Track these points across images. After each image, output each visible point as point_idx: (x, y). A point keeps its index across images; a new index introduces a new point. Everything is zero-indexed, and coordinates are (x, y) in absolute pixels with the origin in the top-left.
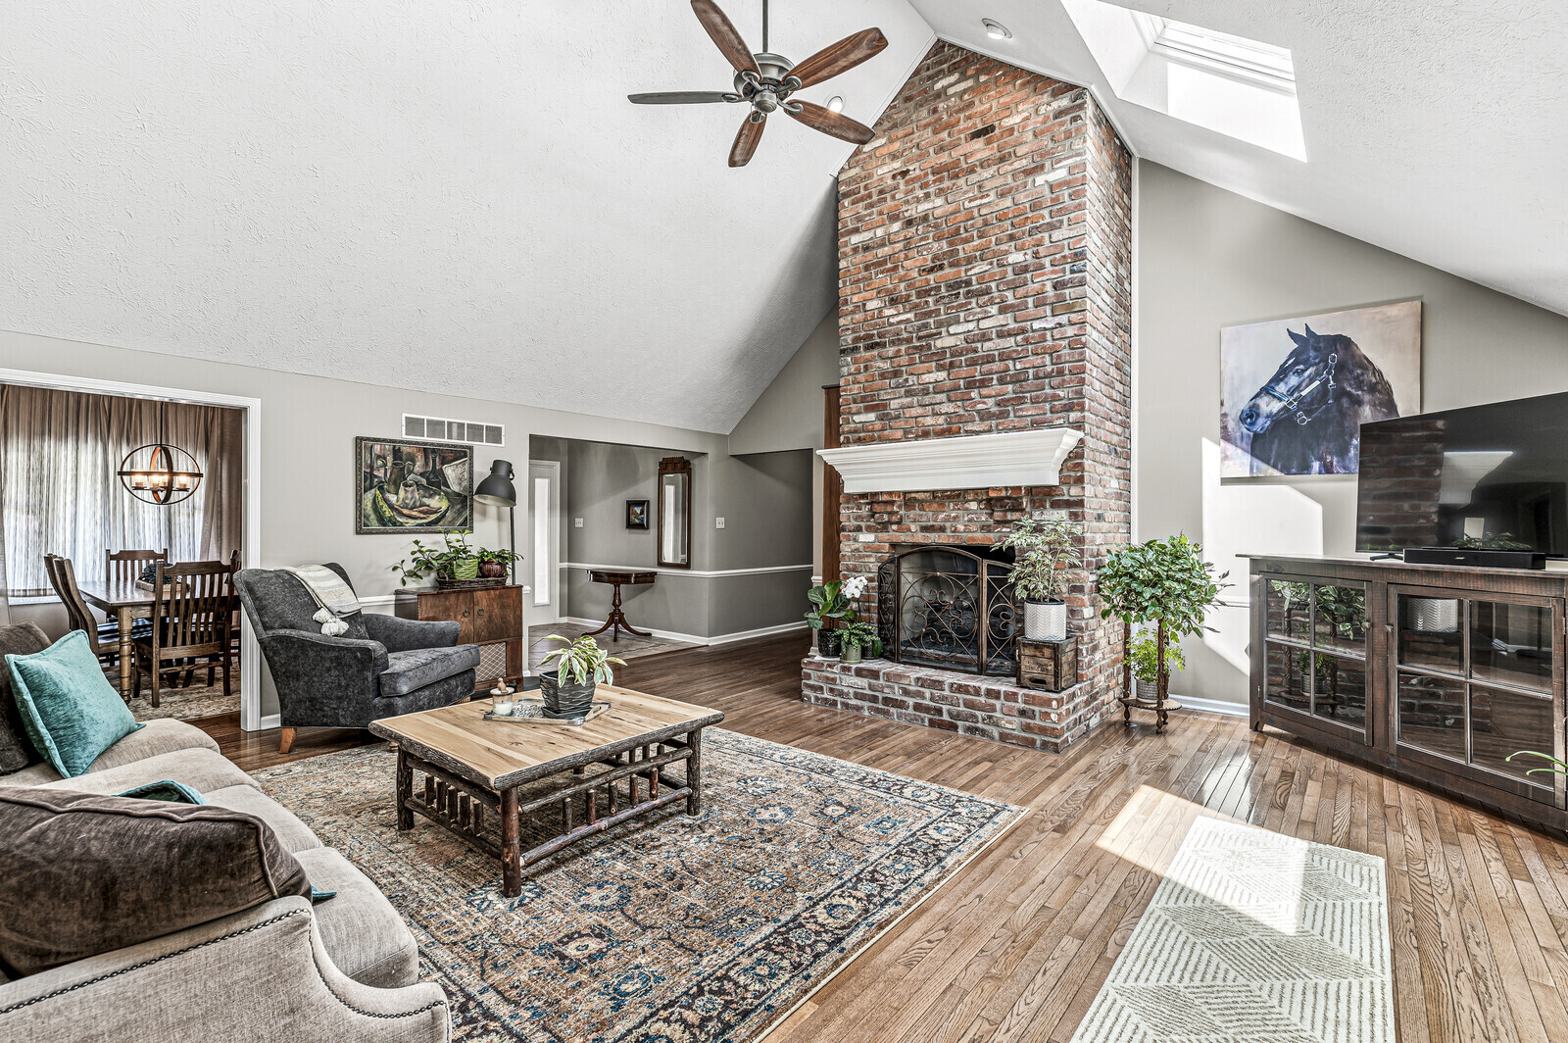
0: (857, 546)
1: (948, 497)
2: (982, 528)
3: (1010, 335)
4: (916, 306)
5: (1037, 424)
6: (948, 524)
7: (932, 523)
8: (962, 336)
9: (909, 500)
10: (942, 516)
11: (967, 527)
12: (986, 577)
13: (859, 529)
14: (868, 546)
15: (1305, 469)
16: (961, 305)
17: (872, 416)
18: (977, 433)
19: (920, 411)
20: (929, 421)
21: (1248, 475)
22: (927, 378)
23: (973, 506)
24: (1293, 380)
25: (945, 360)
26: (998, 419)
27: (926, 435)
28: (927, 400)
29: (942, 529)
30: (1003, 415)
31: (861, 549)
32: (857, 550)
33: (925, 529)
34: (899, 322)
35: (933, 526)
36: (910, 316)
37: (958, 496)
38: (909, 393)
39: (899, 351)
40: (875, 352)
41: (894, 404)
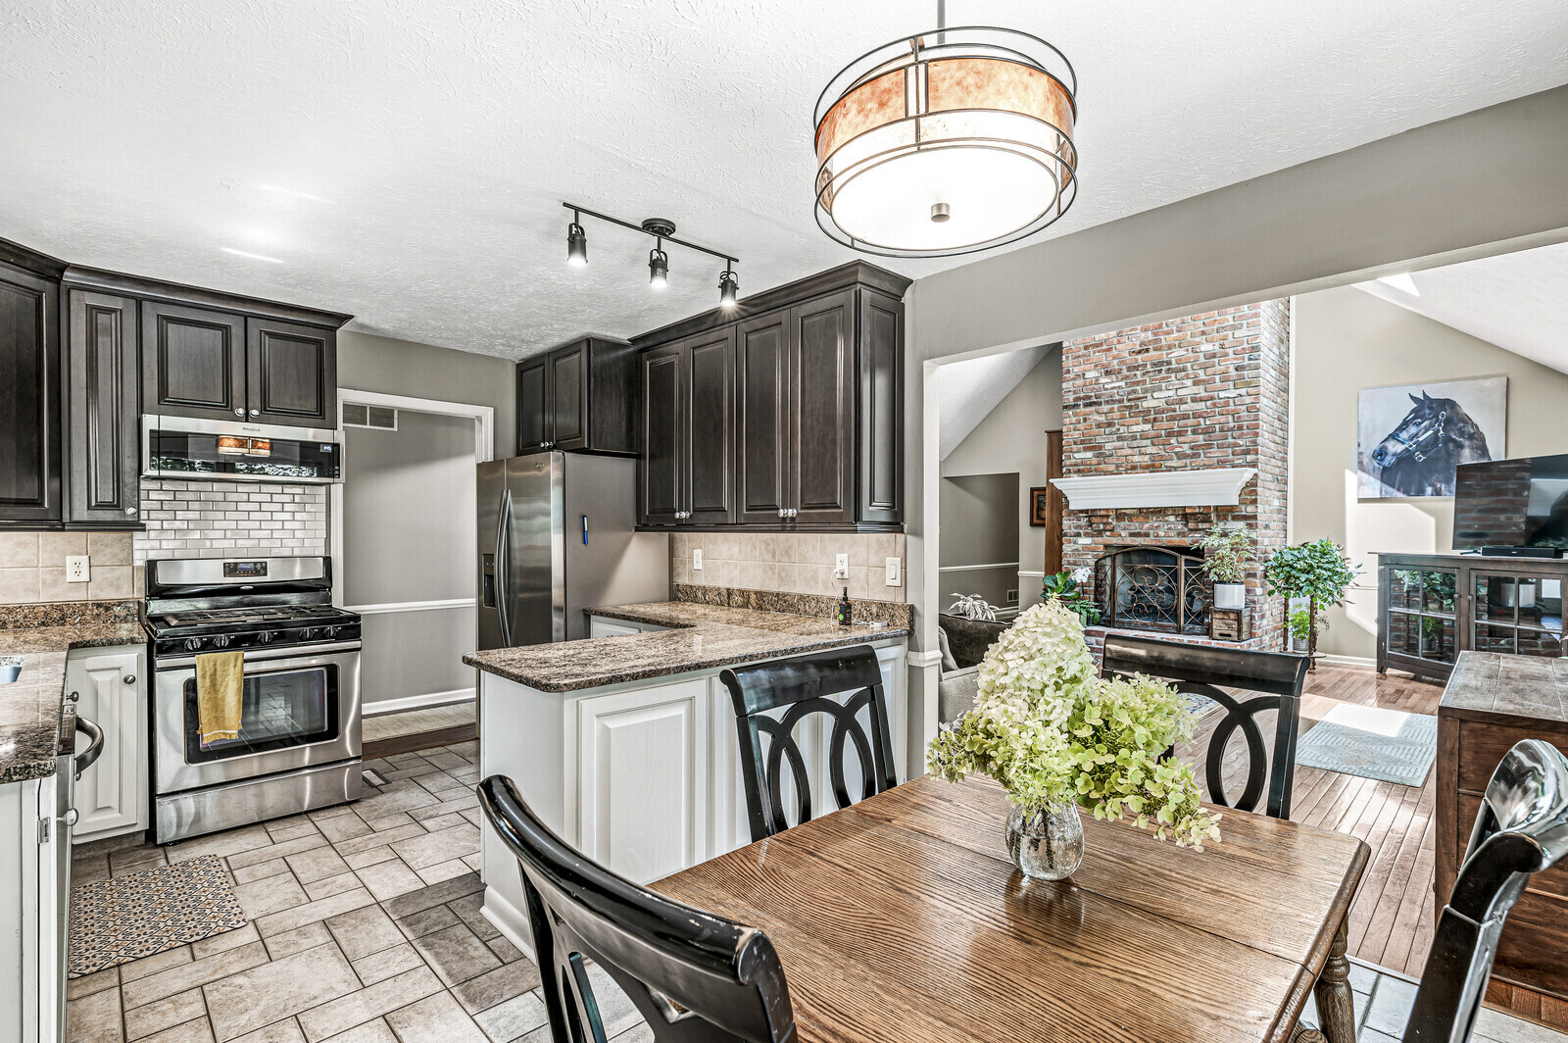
0: (1076, 547)
1: (1152, 512)
2: (1179, 534)
3: (1201, 401)
4: (1127, 377)
5: (1222, 464)
6: (1151, 532)
7: (1138, 531)
8: (1164, 400)
9: (1120, 515)
10: (1146, 526)
11: (1167, 533)
12: (1183, 568)
13: (1078, 535)
14: (1086, 548)
15: (1421, 492)
16: (1164, 378)
17: (1089, 454)
18: (1176, 469)
19: (1129, 451)
20: (1137, 459)
21: (1378, 496)
22: (1135, 428)
23: (1172, 518)
24: (1413, 430)
25: (1150, 417)
26: (1192, 458)
27: (1134, 468)
28: (1135, 444)
29: (1147, 535)
30: (1195, 456)
31: (1080, 549)
32: (1077, 550)
33: (1132, 535)
34: (1112, 388)
35: (1139, 533)
36: (1122, 384)
37: (1160, 512)
38: (1120, 439)
39: (1113, 408)
40: (1093, 409)
41: (1108, 446)
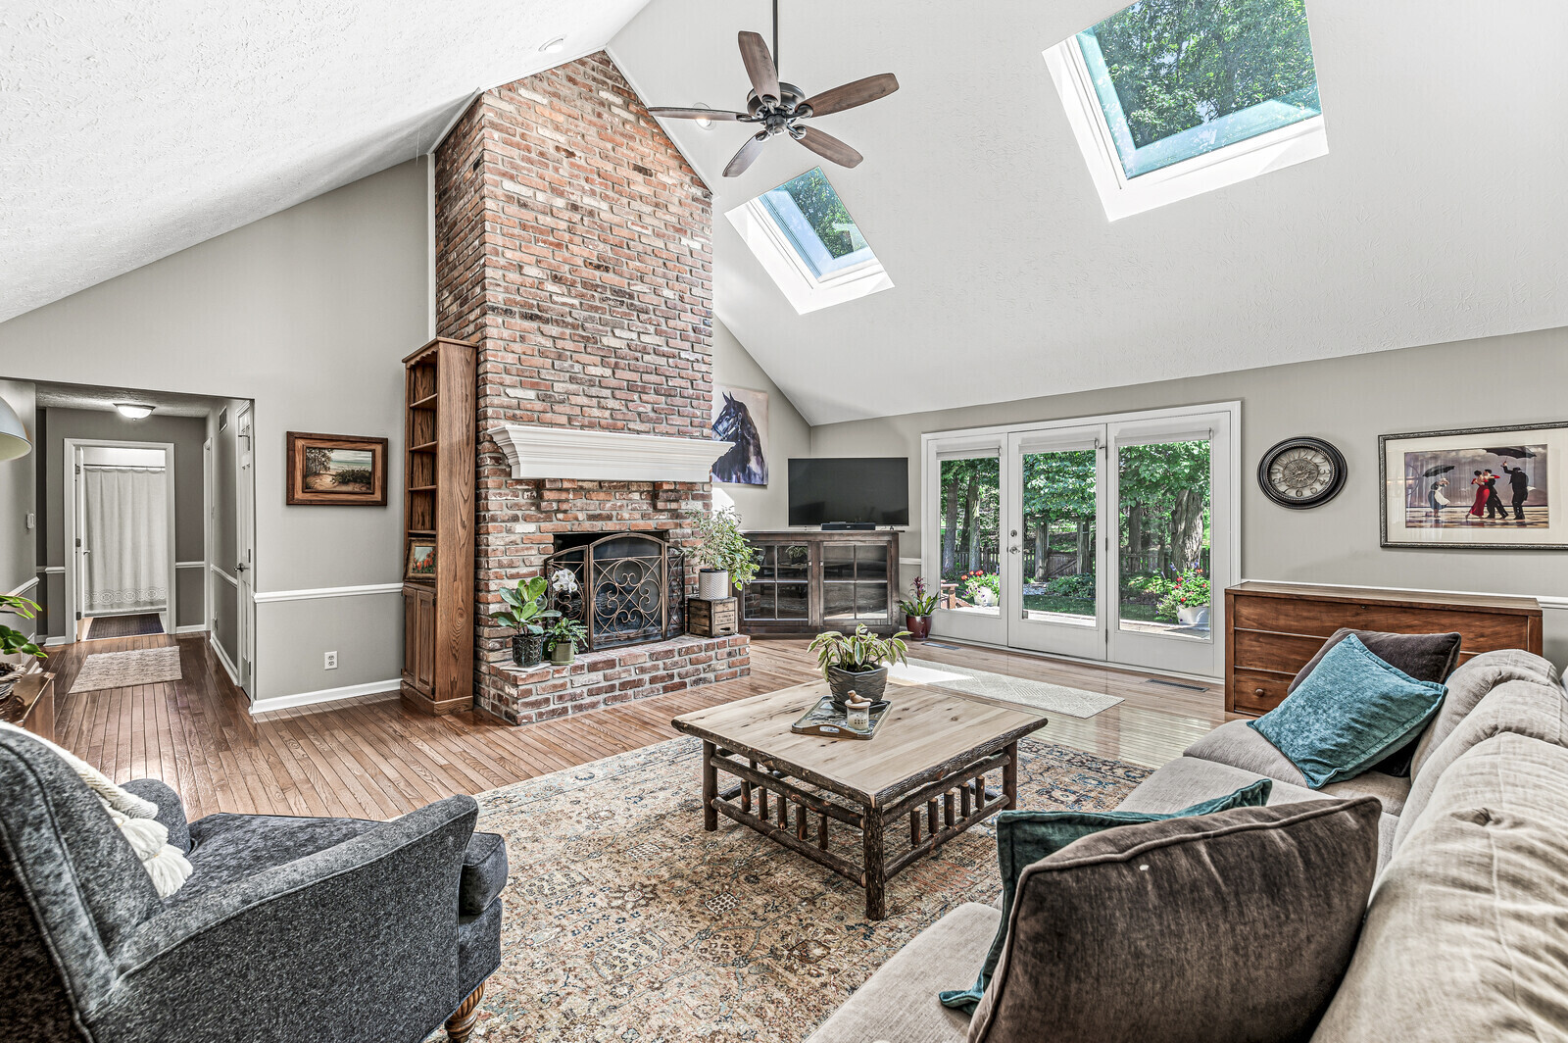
0: (513, 537)
1: (615, 487)
2: (643, 517)
3: (664, 355)
4: (582, 296)
5: (681, 434)
6: (614, 513)
7: (598, 512)
8: (626, 342)
9: (581, 489)
10: (608, 505)
11: (631, 515)
13: (515, 519)
14: (526, 538)
15: (729, 480)
16: (626, 314)
17: (531, 394)
18: (638, 432)
19: (584, 401)
20: (596, 412)
22: (592, 370)
23: (636, 496)
24: (725, 424)
25: (611, 358)
26: (654, 422)
27: (591, 426)
28: (594, 391)
29: (609, 518)
30: (658, 421)
31: (519, 541)
32: (513, 543)
33: (592, 518)
34: (564, 304)
35: (600, 515)
36: (576, 302)
37: (625, 486)
38: (572, 380)
39: (563, 333)
40: (534, 325)
41: (558, 387)
